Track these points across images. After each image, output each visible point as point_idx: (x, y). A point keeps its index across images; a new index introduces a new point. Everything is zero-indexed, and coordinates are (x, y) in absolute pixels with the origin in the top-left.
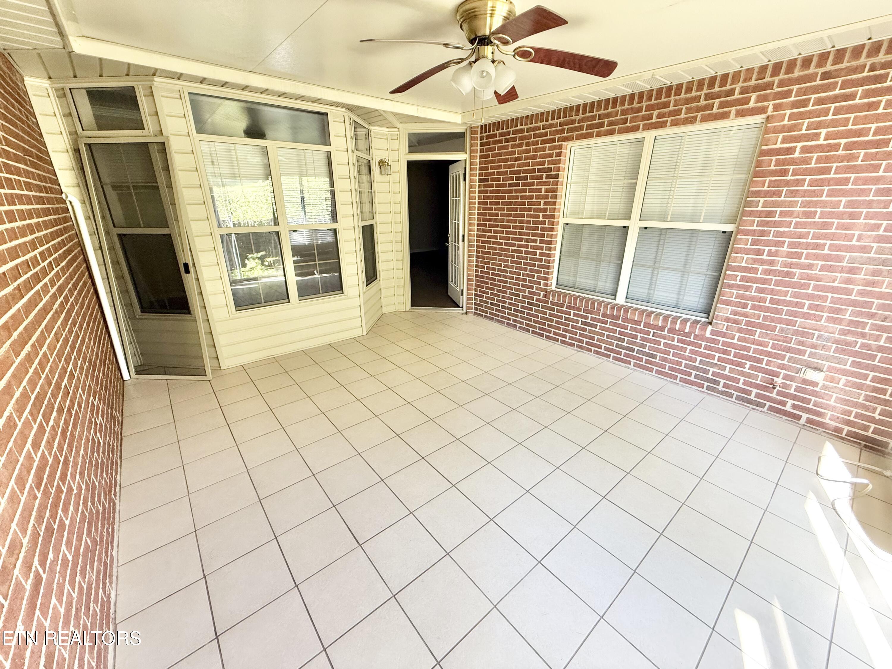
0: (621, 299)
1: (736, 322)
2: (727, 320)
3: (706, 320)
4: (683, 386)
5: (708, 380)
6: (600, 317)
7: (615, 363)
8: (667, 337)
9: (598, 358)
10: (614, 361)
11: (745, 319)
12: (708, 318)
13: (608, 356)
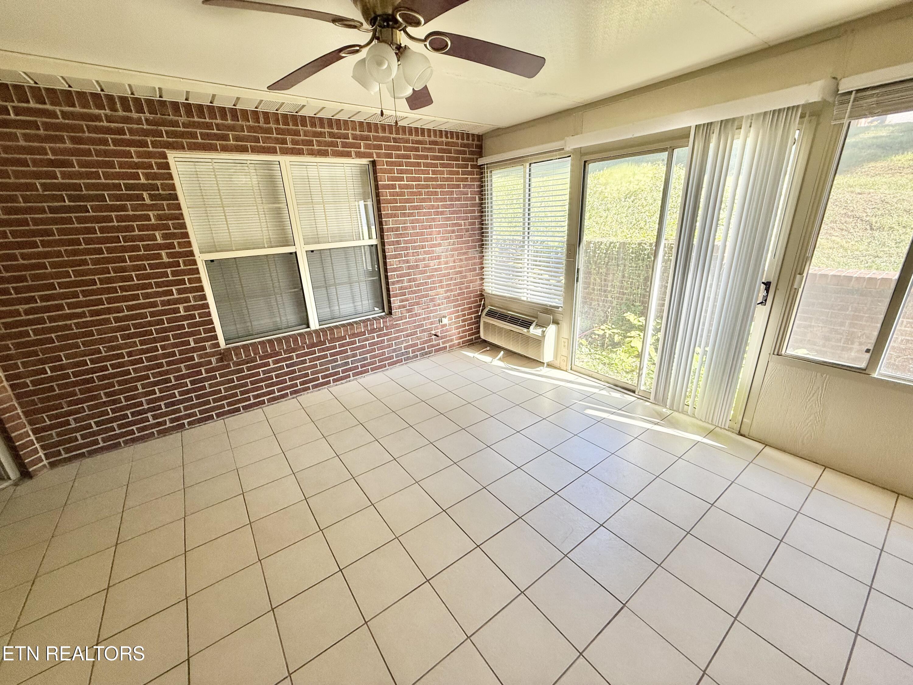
0: (314, 325)
1: (404, 307)
2: (400, 307)
3: (384, 313)
4: (391, 369)
5: (403, 354)
6: (306, 350)
7: (336, 385)
8: (370, 338)
9: (319, 390)
10: (335, 384)
11: (407, 302)
12: (384, 312)
13: (328, 383)
